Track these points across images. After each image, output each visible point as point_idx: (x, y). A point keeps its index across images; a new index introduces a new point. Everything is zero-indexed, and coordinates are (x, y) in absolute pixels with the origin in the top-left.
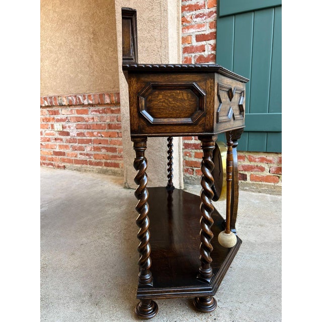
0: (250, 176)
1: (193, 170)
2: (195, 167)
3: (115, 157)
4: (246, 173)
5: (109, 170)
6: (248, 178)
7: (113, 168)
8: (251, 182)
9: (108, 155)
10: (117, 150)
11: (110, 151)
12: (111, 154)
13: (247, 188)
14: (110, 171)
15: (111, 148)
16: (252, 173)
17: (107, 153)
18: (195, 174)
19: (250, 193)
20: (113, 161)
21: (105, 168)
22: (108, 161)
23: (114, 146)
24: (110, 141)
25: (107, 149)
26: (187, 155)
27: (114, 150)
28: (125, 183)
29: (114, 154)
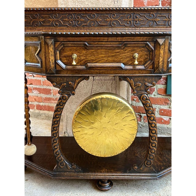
1: (141, 116)
2: (143, 113)
3: (49, 99)
5: (42, 114)
7: (46, 112)
9: (41, 98)
10: (52, 91)
11: (43, 93)
12: (44, 96)
14: (44, 115)
15: (44, 89)
17: (39, 95)
18: (142, 121)
20: (47, 104)
21: (37, 111)
22: (41, 104)
23: (48, 87)
24: (43, 82)
25: (40, 90)
26: (134, 100)
27: (48, 92)
28: (65, 132)
29: (48, 96)
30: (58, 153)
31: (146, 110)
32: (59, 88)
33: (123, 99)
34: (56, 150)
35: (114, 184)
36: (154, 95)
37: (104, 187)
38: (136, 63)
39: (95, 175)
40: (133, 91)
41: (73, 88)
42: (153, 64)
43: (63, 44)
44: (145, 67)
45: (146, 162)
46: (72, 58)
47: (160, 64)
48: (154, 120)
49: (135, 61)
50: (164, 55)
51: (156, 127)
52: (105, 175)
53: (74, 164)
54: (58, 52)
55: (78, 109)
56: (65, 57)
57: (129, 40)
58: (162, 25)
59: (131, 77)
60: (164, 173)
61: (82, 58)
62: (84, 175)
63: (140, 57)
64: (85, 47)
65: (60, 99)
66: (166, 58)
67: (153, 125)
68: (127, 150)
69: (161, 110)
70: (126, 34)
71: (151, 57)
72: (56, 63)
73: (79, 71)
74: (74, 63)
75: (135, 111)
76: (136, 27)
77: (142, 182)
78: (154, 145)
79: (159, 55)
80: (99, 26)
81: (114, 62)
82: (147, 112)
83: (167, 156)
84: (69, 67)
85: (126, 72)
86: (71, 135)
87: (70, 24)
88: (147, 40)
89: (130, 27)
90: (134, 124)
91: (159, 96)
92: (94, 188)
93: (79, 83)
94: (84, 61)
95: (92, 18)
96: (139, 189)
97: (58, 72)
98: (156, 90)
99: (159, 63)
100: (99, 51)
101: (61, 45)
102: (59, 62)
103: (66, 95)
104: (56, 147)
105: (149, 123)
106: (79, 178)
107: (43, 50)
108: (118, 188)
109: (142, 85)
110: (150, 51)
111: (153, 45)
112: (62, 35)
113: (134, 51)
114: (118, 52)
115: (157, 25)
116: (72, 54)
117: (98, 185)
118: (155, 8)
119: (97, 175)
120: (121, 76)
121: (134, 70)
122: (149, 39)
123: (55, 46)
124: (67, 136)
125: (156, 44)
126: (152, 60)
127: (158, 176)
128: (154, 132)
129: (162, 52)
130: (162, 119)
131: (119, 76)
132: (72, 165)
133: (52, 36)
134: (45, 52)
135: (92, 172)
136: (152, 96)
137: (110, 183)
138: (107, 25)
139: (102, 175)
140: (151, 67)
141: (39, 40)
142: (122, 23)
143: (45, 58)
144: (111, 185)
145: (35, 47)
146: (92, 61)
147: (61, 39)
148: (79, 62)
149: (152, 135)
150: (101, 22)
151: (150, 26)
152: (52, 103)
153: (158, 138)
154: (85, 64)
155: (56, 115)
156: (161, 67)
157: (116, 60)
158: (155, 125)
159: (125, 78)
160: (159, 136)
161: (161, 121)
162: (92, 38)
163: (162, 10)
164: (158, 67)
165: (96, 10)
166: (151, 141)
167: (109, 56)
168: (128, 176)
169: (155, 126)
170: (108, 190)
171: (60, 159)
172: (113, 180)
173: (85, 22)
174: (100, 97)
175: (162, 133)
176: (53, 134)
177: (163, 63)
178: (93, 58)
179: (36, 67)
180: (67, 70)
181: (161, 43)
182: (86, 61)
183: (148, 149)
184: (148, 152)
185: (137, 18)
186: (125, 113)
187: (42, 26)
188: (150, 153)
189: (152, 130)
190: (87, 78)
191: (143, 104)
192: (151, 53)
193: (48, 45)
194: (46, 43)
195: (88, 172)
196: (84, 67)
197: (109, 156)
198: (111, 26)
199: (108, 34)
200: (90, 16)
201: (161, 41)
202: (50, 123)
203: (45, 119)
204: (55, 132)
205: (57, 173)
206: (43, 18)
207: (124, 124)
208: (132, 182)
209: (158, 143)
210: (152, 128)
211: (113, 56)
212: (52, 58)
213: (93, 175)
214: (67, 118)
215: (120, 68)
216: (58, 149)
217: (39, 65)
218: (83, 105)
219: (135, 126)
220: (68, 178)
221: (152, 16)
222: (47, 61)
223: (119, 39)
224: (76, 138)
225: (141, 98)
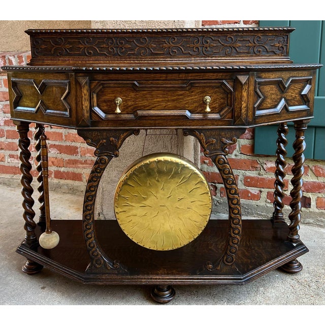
0: (317, 200)
1: (216, 188)
2: (219, 183)
3: (74, 163)
4: (309, 195)
5: (63, 185)
6: (313, 203)
7: (70, 182)
8: (317, 211)
9: (62, 160)
10: (79, 150)
11: (65, 153)
12: (66, 157)
13: (311, 221)
15: (66, 146)
16: (320, 195)
17: (59, 156)
18: (218, 195)
19: (317, 229)
20: (71, 170)
21: (56, 181)
22: (62, 169)
23: (73, 144)
24: (66, 136)
25: (61, 149)
26: (205, 163)
27: (72, 150)
28: (99, 214)
29: (73, 157)
30: (92, 245)
31: (223, 178)
32: (95, 146)
33: (189, 162)
34: (90, 240)
35: (177, 292)
36: (236, 155)
37: (162, 296)
38: (208, 109)
39: (148, 279)
40: (203, 149)
41: (116, 146)
42: (233, 111)
43: (103, 84)
44: (221, 116)
45: (225, 258)
46: (116, 104)
47: (243, 111)
48: (235, 193)
49: (206, 108)
50: (248, 98)
51: (239, 205)
52: (163, 279)
53: (117, 262)
54: (95, 96)
55: (123, 177)
56: (105, 101)
57: (196, 78)
58: (244, 53)
59: (200, 131)
60: (252, 274)
61: (130, 103)
62: (133, 279)
63: (213, 101)
64: (134, 88)
65: (97, 163)
66: (251, 103)
67: (235, 201)
68: (196, 240)
69: (246, 178)
70: (193, 69)
71: (229, 102)
72: (92, 111)
73: (126, 122)
74: (118, 111)
75: (206, 180)
76: (206, 56)
77: (220, 289)
78: (236, 232)
79: (241, 99)
80: (153, 54)
81: (175, 108)
82: (225, 181)
83: (256, 249)
84: (110, 116)
85: (193, 123)
86: (110, 216)
87: (109, 52)
88: (223, 77)
89: (198, 55)
90: (207, 199)
91: (243, 157)
92: (147, 299)
93: (124, 139)
94: (132, 107)
95: (142, 43)
96: (216, 300)
97: (94, 123)
98: (237, 147)
99: (241, 110)
100: (154, 93)
101: (100, 86)
102: (97, 109)
103: (106, 157)
104: (89, 236)
105: (229, 198)
106: (125, 283)
107: (73, 92)
108: (183, 298)
109: (217, 142)
110: (227, 92)
111: (232, 84)
112: (101, 72)
113: (204, 93)
114: (181, 95)
115: (238, 53)
116: (116, 97)
117: (154, 295)
118: (233, 28)
119: (151, 279)
120: (186, 129)
121: (205, 120)
122: (226, 76)
123: (90, 86)
124: (102, 219)
125: (237, 84)
126: (231, 106)
127: (244, 279)
128: (237, 212)
129: (245, 94)
130: (249, 192)
131: (183, 129)
132: (113, 264)
133: (87, 73)
134: (76, 96)
135: (144, 274)
136: (233, 157)
137: (171, 290)
138: (163, 54)
139: (159, 279)
140: (230, 115)
141: (68, 78)
142: (185, 50)
143: (76, 104)
144: (173, 294)
145: (60, 88)
146: (144, 108)
147: (100, 77)
148: (124, 109)
149: (233, 216)
150: (154, 49)
151: (226, 55)
152: (79, 167)
153: (243, 221)
154: (134, 112)
155: (90, 187)
156: (244, 116)
157: (178, 105)
158: (238, 201)
159: (192, 132)
160: (244, 218)
161: (246, 195)
162: (145, 75)
163: (243, 32)
164: (239, 116)
165: (148, 32)
166: (233, 225)
167: (168, 101)
168: (198, 279)
169: (238, 203)
170: (169, 301)
171: (95, 254)
172: (175, 286)
173: (132, 50)
174: (155, 159)
175: (248, 214)
176: (85, 216)
177: (247, 111)
178: (146, 103)
179: (62, 117)
180: (107, 121)
181: (243, 82)
182: (134, 108)
183: (228, 238)
184: (228, 242)
185: (207, 42)
186: (192, 185)
187: (68, 54)
188: (231, 243)
189: (234, 209)
190: (137, 132)
191: (219, 170)
192: (229, 96)
193: (80, 85)
194: (78, 83)
195: (138, 275)
196: (132, 116)
197: (170, 249)
198: (170, 55)
199: (167, 70)
200: (138, 40)
201: (243, 79)
203: (68, 193)
204: (88, 213)
205: (91, 276)
206: (70, 43)
207: (192, 200)
208: (204, 290)
209: (243, 229)
210: (233, 206)
211: (173, 100)
212: (86, 104)
213: (145, 279)
214: (103, 191)
215: (185, 117)
216: (93, 239)
217: (67, 113)
218: (130, 172)
219: (209, 203)
220: (108, 283)
221: (229, 40)
222: (79, 109)
223: (183, 76)
224: (119, 221)
225: (216, 161)
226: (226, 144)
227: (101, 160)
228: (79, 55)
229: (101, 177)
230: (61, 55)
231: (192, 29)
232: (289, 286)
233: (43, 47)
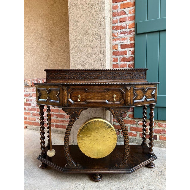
0: (159, 136)
1: (119, 131)
2: (120, 129)
3: (63, 121)
4: (156, 134)
5: (59, 130)
6: (158, 138)
7: (61, 129)
8: (160, 141)
9: (58, 120)
10: (65, 116)
11: (59, 117)
12: (60, 119)
13: (158, 145)
14: (60, 131)
15: (60, 114)
16: (161, 134)
17: (57, 119)
18: (120, 134)
19: (160, 148)
20: (62, 124)
21: (56, 128)
22: (58, 124)
23: (63, 114)
24: (60, 110)
25: (58, 116)
26: (114, 121)
27: (62, 116)
28: (72, 142)
29: (63, 119)
30: (68, 156)
31: (122, 128)
32: (69, 115)
33: (108, 121)
34: (67, 154)
35: (103, 176)
36: (127, 118)
37: (97, 178)
38: (115, 100)
39: (91, 171)
40: (114, 116)
41: (78, 115)
42: (125, 100)
43: (73, 90)
44: (120, 102)
45: (123, 162)
46: (78, 98)
47: (129, 100)
48: (127, 134)
49: (114, 99)
50: (131, 95)
51: (128, 139)
52: (97, 171)
53: (78, 163)
54: (70, 94)
55: (81, 128)
56: (74, 97)
57: (110, 87)
58: (129, 78)
59: (112, 108)
60: (134, 169)
61: (84, 97)
62: (84, 171)
63: (117, 97)
64: (85, 91)
65: (70, 122)
66: (132, 97)
67: (127, 138)
68: (111, 154)
69: (131, 127)
70: (109, 84)
71: (123, 97)
72: (68, 101)
73: (82, 105)
74: (79, 100)
75: (115, 129)
76: (114, 79)
77: (121, 175)
78: (127, 150)
79: (128, 96)
80: (93, 79)
81: (102, 99)
82: (122, 129)
83: (136, 157)
84: (75, 102)
85: (109, 105)
86: (76, 144)
87: (77, 78)
88: (121, 87)
89: (111, 79)
90: (115, 136)
91: (130, 119)
92: (91, 180)
93: (81, 112)
94: (84, 99)
95: (89, 75)
96: (119, 180)
97: (69, 105)
98: (127, 115)
99: (128, 100)
100: (93, 93)
101: (72, 90)
102: (70, 100)
103: (74, 119)
104: (67, 152)
105: (124, 136)
106: (81, 173)
107: (61, 93)
108: (106, 179)
109: (119, 113)
110: (122, 93)
111: (124, 90)
112: (72, 85)
113: (113, 93)
114: (104, 94)
115: (126, 78)
116: (78, 95)
117: (93, 178)
118: (124, 69)
119: (92, 171)
120: (106, 108)
121: (114, 104)
122: (122, 87)
123: (68, 91)
124: (73, 144)
125: (126, 90)
126: (124, 99)
127: (131, 171)
128: (127, 142)
129: (129, 94)
130: (132, 133)
131: (105, 108)
132: (76, 164)
133: (67, 85)
134: (62, 94)
135: (89, 169)
136: (126, 119)
137: (100, 176)
138: (97, 79)
139: (96, 171)
140: (124, 102)
141: (59, 87)
142: (106, 77)
143: (62, 97)
144: (101, 177)
145: (56, 91)
146: (89, 99)
147: (72, 87)
148: (81, 100)
149: (126, 144)
150: (94, 77)
151: (122, 79)
152: (65, 123)
153: (130, 145)
154: (85, 101)
155: (67, 132)
156: (129, 103)
158: (128, 137)
159: (108, 109)
160: (130, 144)
161: (131, 134)
162: (90, 86)
163: (128, 70)
164: (127, 103)
165: (91, 70)
166: (126, 148)
167: (99, 96)
168: (112, 171)
169: (128, 138)
170: (100, 181)
171: (69, 160)
172: (102, 174)
173: (86, 77)
174: (94, 120)
175: (132, 142)
176: (65, 144)
177: (130, 100)
178: (90, 97)
179: (56, 103)
180: (74, 104)
181: (129, 89)
182: (86, 99)
183: (124, 153)
184: (124, 155)
185: (115, 74)
186: (109, 130)
187: (61, 79)
188: (125, 155)
189: (126, 141)
190: (86, 109)
191: (120, 124)
192: (123, 95)
193: (64, 90)
194: (63, 89)
195: (87, 169)
196: (84, 102)
197: (100, 158)
198: (100, 79)
199: (98, 84)
200: (88, 74)
201: (128, 88)
202: (63, 136)
203: (60, 133)
204: (66, 142)
205: (67, 170)
206: (61, 74)
207: (109, 136)
208: (115, 176)
209: (130, 149)
210: (126, 139)
211: (101, 96)
212: (66, 98)
213: (89, 171)
214: (74, 133)
215: (106, 103)
216: (68, 153)
217: (58, 101)
218: (83, 125)
219: (116, 138)
220: (75, 173)
221: (123, 73)
222: (63, 100)
223: (105, 87)
224: (79, 146)
225: (118, 121)
226: (122, 114)
227: (72, 120)
228: (65, 79)
229: (71, 127)
230: (58, 79)
231: (109, 69)
232: (150, 173)
233: (51, 76)
